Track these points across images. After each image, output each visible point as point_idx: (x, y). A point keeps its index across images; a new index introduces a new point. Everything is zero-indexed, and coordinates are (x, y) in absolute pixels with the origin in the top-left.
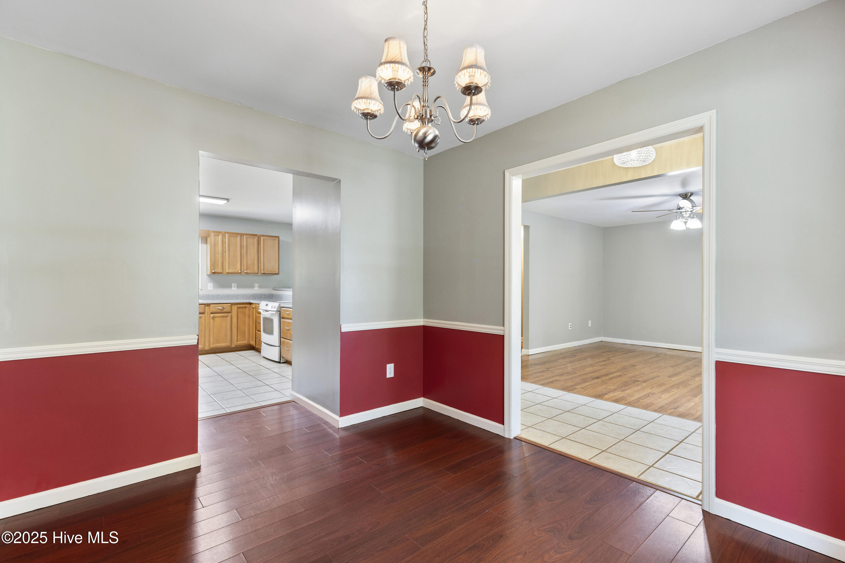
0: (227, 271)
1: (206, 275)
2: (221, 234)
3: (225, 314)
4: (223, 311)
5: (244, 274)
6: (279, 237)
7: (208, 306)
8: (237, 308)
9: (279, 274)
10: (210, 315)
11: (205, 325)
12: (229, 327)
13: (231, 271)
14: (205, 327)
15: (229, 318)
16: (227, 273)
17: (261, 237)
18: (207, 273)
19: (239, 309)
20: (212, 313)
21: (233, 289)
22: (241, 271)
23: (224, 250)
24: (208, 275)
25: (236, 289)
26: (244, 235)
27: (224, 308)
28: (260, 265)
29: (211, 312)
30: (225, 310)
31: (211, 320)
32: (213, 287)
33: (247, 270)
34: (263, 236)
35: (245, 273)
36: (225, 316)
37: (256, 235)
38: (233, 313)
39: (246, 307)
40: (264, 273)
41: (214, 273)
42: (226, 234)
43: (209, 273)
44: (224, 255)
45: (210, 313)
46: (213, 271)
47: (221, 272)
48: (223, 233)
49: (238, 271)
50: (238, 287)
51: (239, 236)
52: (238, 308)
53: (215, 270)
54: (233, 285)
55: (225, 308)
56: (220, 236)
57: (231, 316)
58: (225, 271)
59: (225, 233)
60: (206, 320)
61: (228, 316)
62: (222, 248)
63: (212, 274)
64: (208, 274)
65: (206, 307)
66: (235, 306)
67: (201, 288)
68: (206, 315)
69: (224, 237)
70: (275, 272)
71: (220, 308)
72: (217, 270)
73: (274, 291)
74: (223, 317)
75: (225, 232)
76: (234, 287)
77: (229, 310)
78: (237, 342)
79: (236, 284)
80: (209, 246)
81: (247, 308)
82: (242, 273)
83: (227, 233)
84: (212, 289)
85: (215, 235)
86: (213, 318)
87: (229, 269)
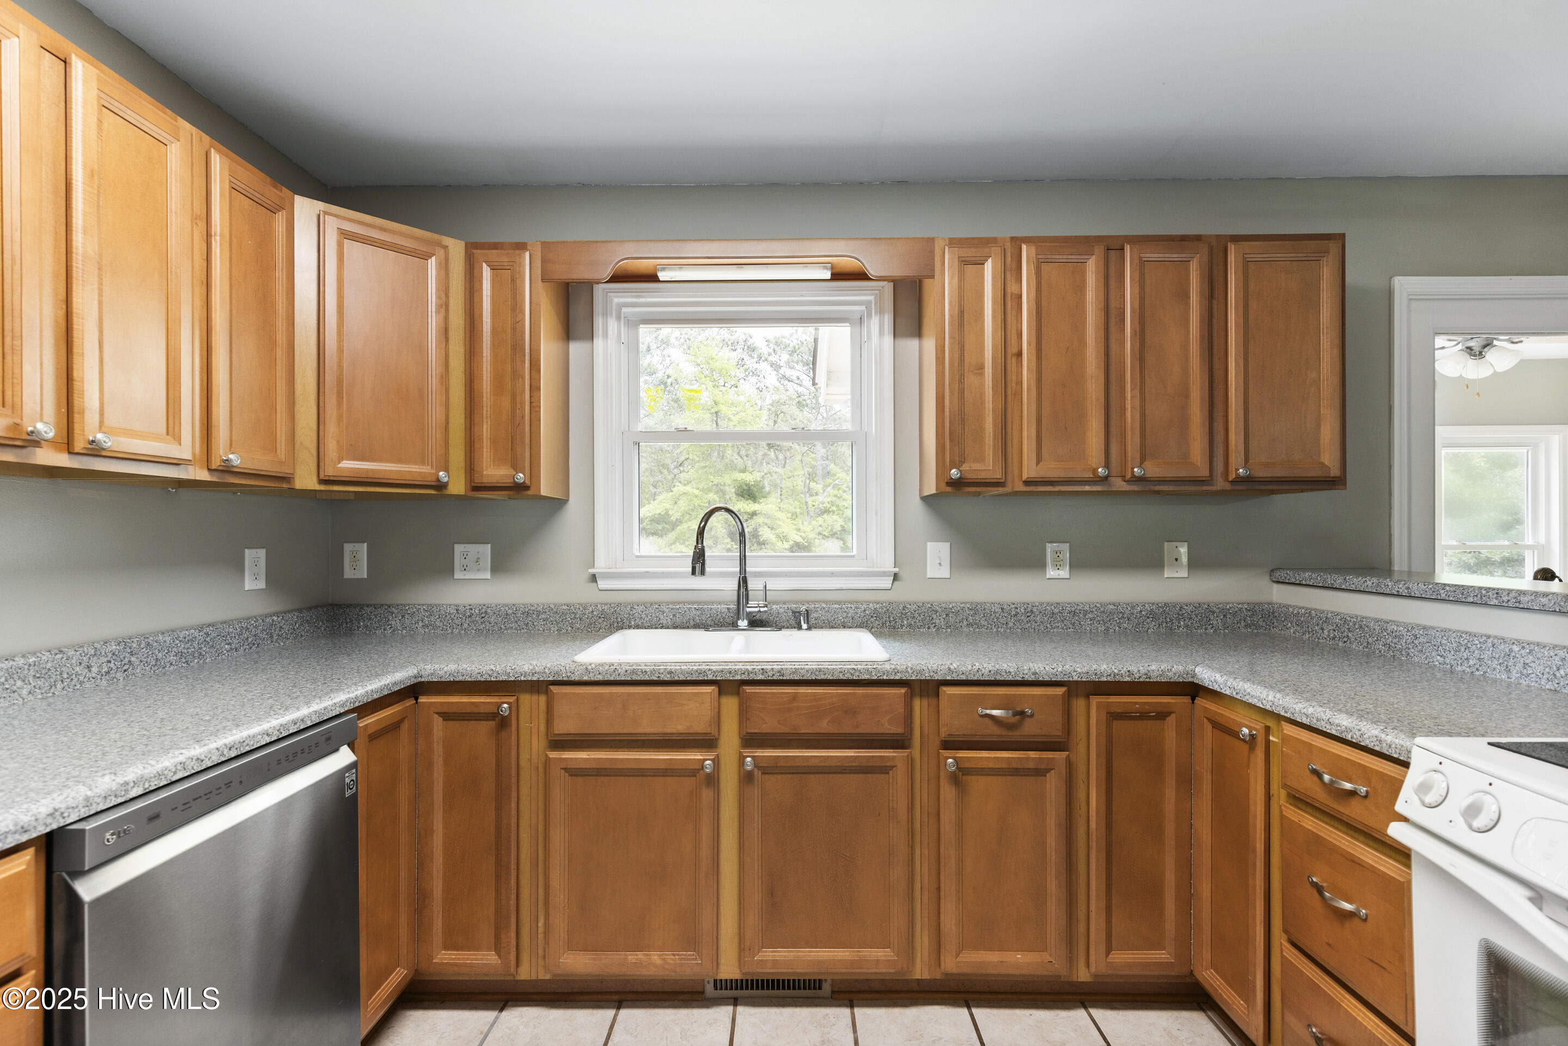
0: (1030, 470)
1: (918, 498)
2: (996, 251)
3: (1032, 754)
4: (1016, 735)
5: (1125, 487)
6: (1344, 235)
7: (928, 696)
8: (1104, 716)
9: (1345, 484)
10: (939, 754)
11: (911, 820)
12: (1053, 841)
13: (1050, 469)
14: (911, 833)
15: (1053, 784)
16: (1027, 483)
17: (1232, 248)
18: (921, 490)
19: (1117, 724)
20: (949, 745)
21: (1051, 573)
22: (1107, 465)
23: (1013, 349)
24: (926, 499)
25: (1064, 573)
26: (1128, 248)
27: (1022, 713)
28: (1222, 432)
29: (944, 733)
30: (1029, 729)
31: (948, 792)
32: (955, 565)
33: (1143, 459)
34: (1236, 239)
35: (1128, 481)
36: (1031, 765)
37: (1198, 238)
38: (1081, 748)
39: (1162, 715)
40: (1248, 480)
41: (958, 484)
42: (1024, 247)
43: (931, 488)
44: (1012, 377)
45: (937, 743)
46: (954, 473)
47: (998, 475)
48: (1008, 246)
49: (1095, 471)
50: (1079, 564)
51: (1099, 250)
52: (1114, 716)
53: (965, 467)
54: (1050, 548)
55: (1028, 711)
56: (988, 266)
57: (1070, 765)
58: (1016, 472)
59: (1017, 242)
60: (917, 791)
61: (1049, 770)
62: (999, 334)
63: (949, 489)
64: (926, 493)
65: (917, 703)
66: (1095, 700)
67: (896, 570)
68: (916, 751)
69: (1011, 270)
70: (1315, 473)
71: (996, 712)
72: (976, 466)
73: (1275, 586)
74: (1015, 771)
75: (1012, 239)
76: (1058, 566)
77: (1056, 732)
78: (1108, 951)
79: (1065, 547)
80: (929, 344)
81: (1171, 720)
82: (1112, 479)
83: (1027, 240)
84: (945, 572)
85: (964, 262)
86: (960, 777)
87: (1039, 460)
